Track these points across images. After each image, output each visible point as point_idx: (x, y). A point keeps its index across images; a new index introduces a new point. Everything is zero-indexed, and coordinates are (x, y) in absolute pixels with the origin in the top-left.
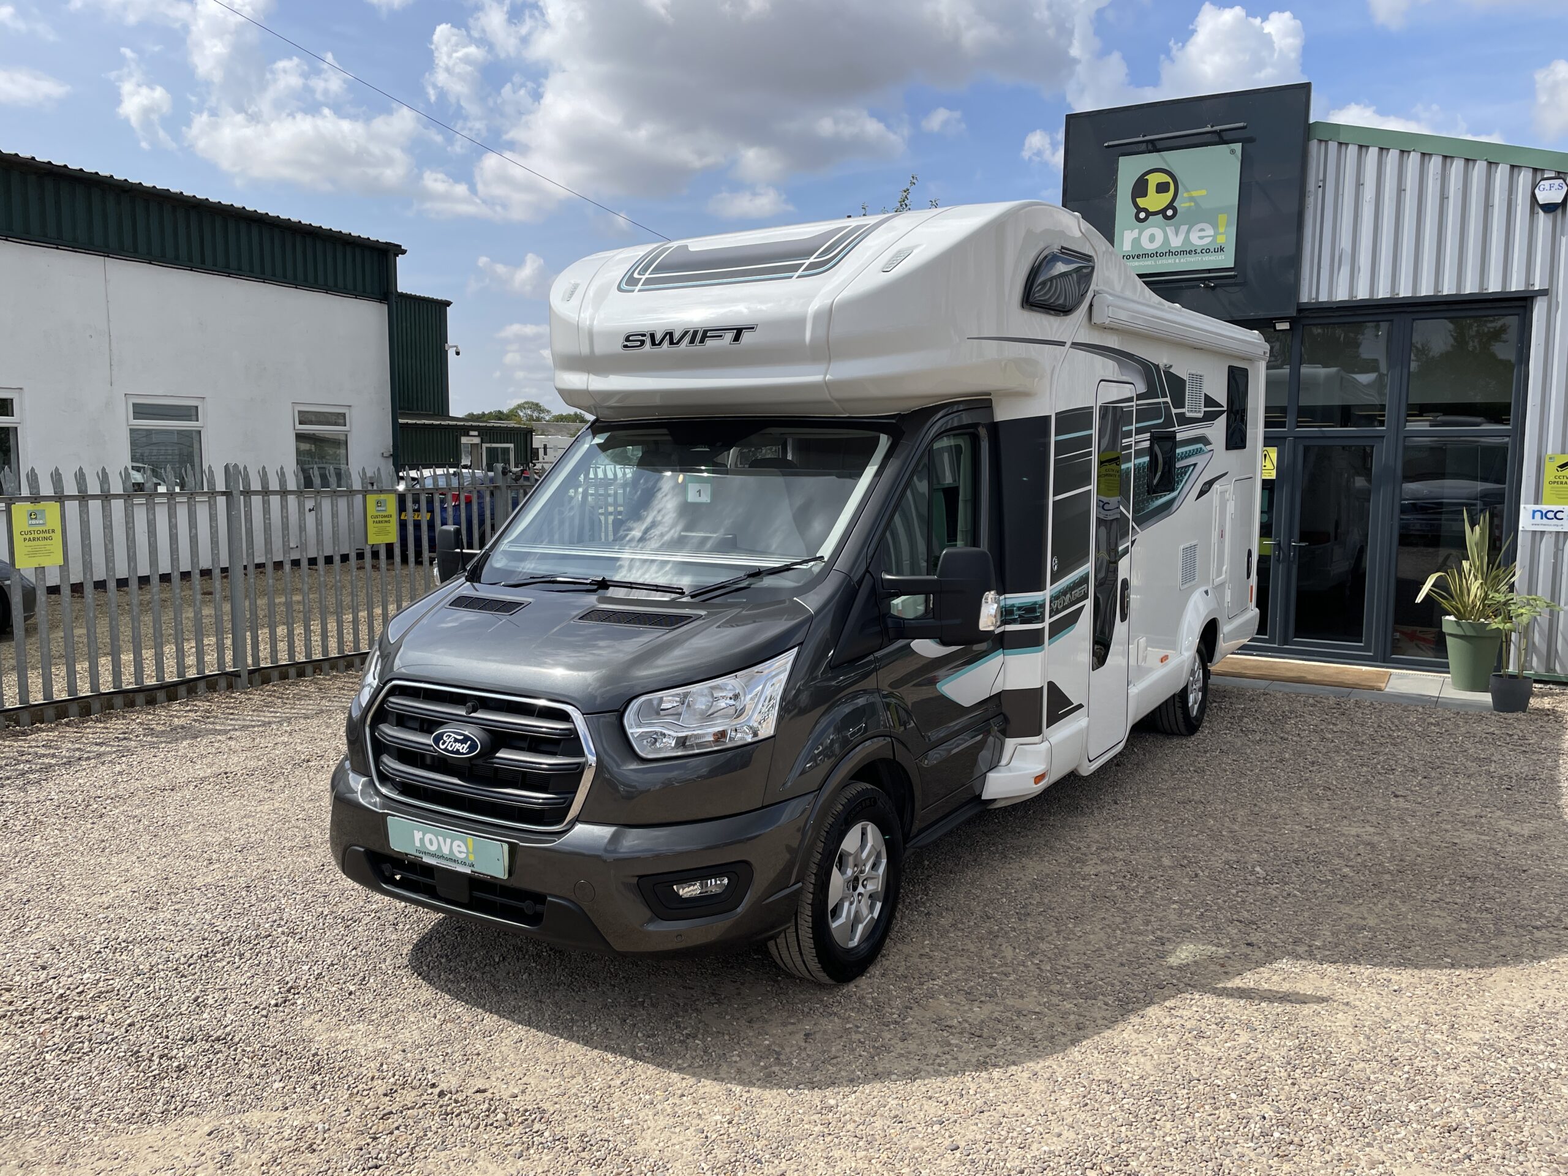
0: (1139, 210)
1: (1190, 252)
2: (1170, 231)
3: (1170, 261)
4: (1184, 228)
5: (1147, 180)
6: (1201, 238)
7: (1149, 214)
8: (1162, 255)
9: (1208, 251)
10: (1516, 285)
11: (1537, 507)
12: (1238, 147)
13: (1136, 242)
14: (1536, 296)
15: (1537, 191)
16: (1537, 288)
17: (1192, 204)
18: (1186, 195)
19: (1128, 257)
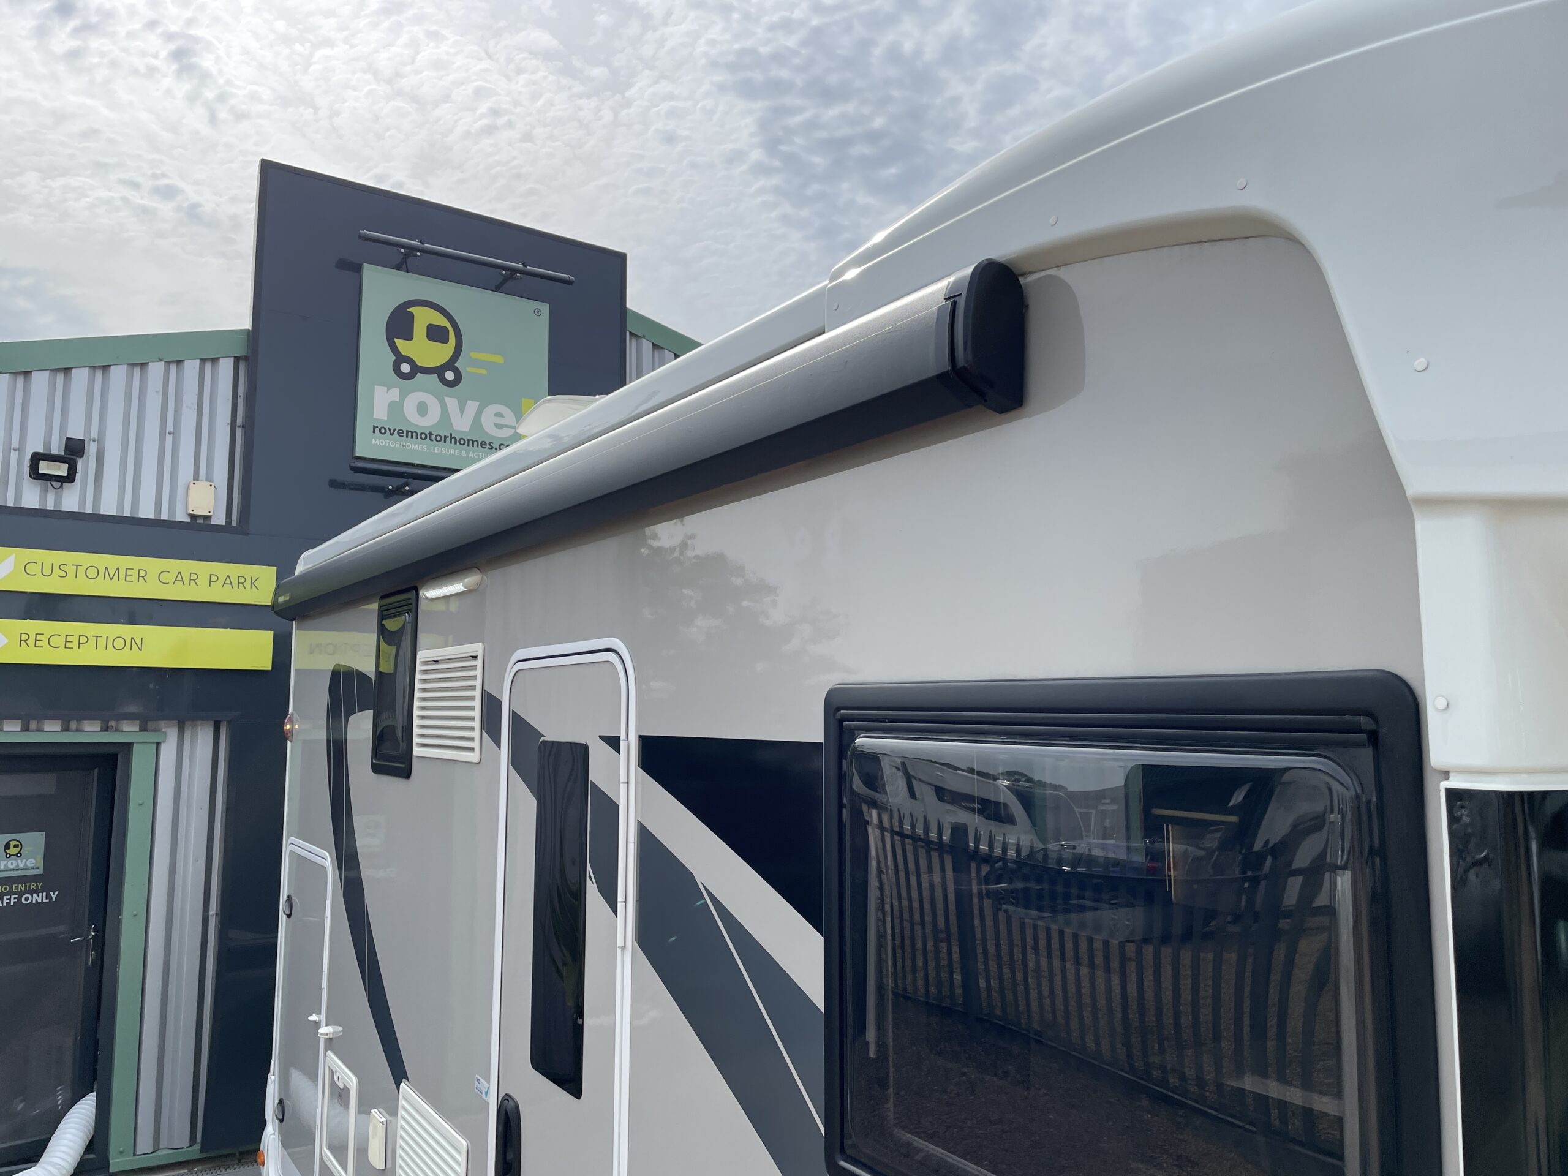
0: (400, 359)
1: (483, 444)
2: (452, 403)
3: (452, 452)
4: (472, 406)
5: (412, 315)
6: (499, 426)
7: (416, 369)
8: (440, 439)
12: (545, 308)
13: (395, 408)
17: (484, 372)
18: (473, 355)
19: (383, 431)
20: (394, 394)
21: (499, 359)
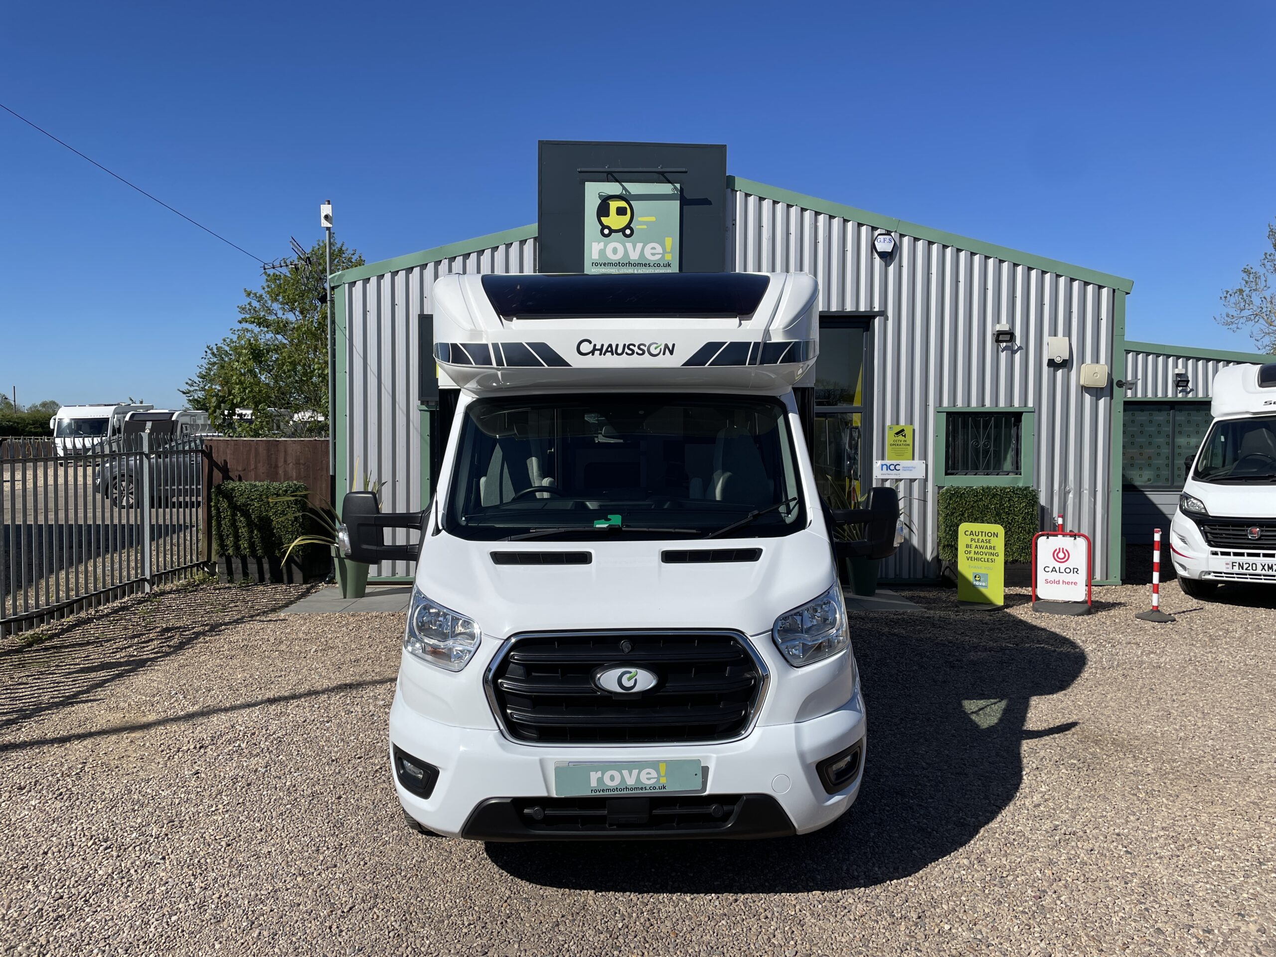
0: (604, 227)
1: (645, 265)
2: (629, 246)
3: (629, 270)
4: (639, 246)
5: (609, 204)
6: (653, 254)
7: (612, 231)
8: (624, 265)
9: (659, 265)
10: (862, 308)
11: (884, 462)
13: (602, 252)
14: (877, 316)
15: (876, 242)
16: (877, 309)
17: (645, 227)
18: (640, 219)
19: (596, 264)
20: (602, 244)
21: (653, 219)
